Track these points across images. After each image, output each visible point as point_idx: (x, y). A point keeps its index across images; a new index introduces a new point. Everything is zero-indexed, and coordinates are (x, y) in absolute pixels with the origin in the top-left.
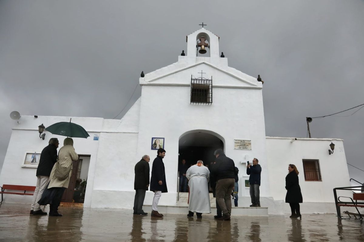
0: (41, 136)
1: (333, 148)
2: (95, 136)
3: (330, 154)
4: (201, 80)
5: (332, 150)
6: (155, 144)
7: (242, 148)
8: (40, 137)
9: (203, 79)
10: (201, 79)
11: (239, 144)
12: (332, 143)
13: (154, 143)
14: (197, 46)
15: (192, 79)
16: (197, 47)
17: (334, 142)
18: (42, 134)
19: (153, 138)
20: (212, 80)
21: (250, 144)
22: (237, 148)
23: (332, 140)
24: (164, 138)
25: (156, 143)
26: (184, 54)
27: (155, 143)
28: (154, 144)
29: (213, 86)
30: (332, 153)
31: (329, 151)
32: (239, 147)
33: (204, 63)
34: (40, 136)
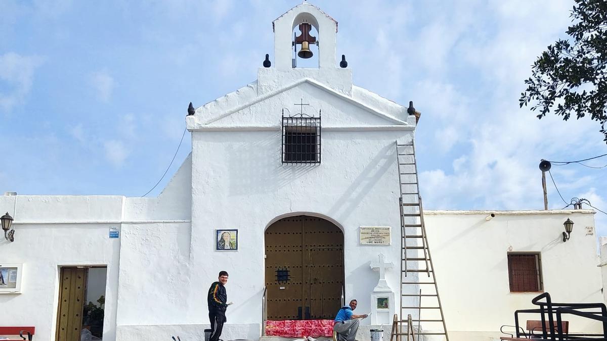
0: (7, 236)
1: (569, 230)
2: (111, 230)
3: (564, 240)
4: (300, 118)
5: (567, 234)
6: (223, 240)
7: (373, 242)
8: (6, 238)
9: (303, 116)
10: (300, 116)
11: (369, 236)
12: (568, 219)
13: (219, 239)
14: (293, 43)
15: (283, 118)
16: (293, 45)
17: (572, 219)
18: (8, 232)
19: (218, 231)
20: (320, 118)
21: (388, 235)
22: (364, 242)
23: (572, 212)
24: (237, 230)
25: (224, 238)
26: (270, 62)
27: (222, 238)
28: (220, 241)
29: (324, 129)
30: (568, 239)
31: (564, 233)
32: (368, 240)
33: (307, 82)
34: (5, 235)
